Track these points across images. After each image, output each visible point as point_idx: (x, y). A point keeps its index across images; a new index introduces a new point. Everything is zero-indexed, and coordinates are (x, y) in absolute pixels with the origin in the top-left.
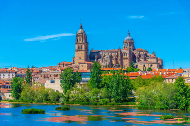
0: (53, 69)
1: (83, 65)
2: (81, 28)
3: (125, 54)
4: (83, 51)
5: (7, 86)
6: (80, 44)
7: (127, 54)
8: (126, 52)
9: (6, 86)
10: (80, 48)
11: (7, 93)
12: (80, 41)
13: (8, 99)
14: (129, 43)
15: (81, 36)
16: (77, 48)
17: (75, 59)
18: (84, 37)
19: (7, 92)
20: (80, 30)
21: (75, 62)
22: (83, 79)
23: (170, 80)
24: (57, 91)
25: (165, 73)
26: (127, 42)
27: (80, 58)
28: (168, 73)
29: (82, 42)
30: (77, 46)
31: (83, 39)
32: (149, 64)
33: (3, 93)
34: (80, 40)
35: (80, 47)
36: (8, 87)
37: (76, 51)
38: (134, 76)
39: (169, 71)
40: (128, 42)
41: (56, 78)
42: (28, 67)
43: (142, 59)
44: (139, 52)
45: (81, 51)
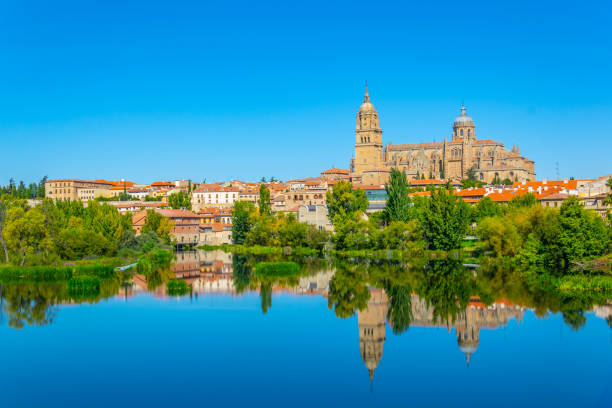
0: (311, 184)
3: (456, 150)
5: (223, 219)
6: (365, 132)
10: (366, 140)
12: (365, 127)
14: (464, 129)
15: (366, 117)
16: (359, 141)
17: (356, 162)
19: (224, 230)
20: (365, 105)
21: (356, 169)
22: (371, 202)
23: (552, 204)
24: (321, 227)
25: (539, 189)
26: (460, 127)
27: (365, 160)
28: (546, 188)
29: (370, 127)
30: (359, 136)
31: (372, 122)
32: (506, 171)
34: (365, 124)
35: (365, 138)
36: (226, 220)
37: (357, 147)
38: (476, 197)
39: (550, 184)
40: (463, 127)
41: (319, 201)
42: (263, 180)
44: (486, 146)
45: (369, 146)
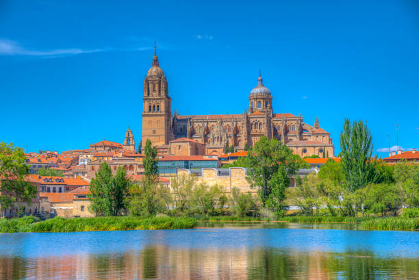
1: (180, 146)
2: (156, 63)
3: (256, 123)
4: (161, 115)
5: (49, 188)
6: (154, 99)
7: (260, 124)
8: (258, 119)
9: (47, 186)
10: (154, 109)
11: (75, 202)
12: (154, 94)
13: (76, 216)
14: (262, 101)
15: (156, 82)
16: (147, 109)
18: (163, 85)
19: (75, 200)
20: (154, 69)
26: (257, 99)
27: (154, 132)
29: (160, 94)
30: (147, 104)
31: (162, 89)
32: (314, 147)
33: (51, 203)
34: (154, 91)
35: (154, 106)
36: (51, 189)
37: (144, 116)
40: (261, 99)
43: (295, 136)
44: (286, 121)
45: (157, 115)
